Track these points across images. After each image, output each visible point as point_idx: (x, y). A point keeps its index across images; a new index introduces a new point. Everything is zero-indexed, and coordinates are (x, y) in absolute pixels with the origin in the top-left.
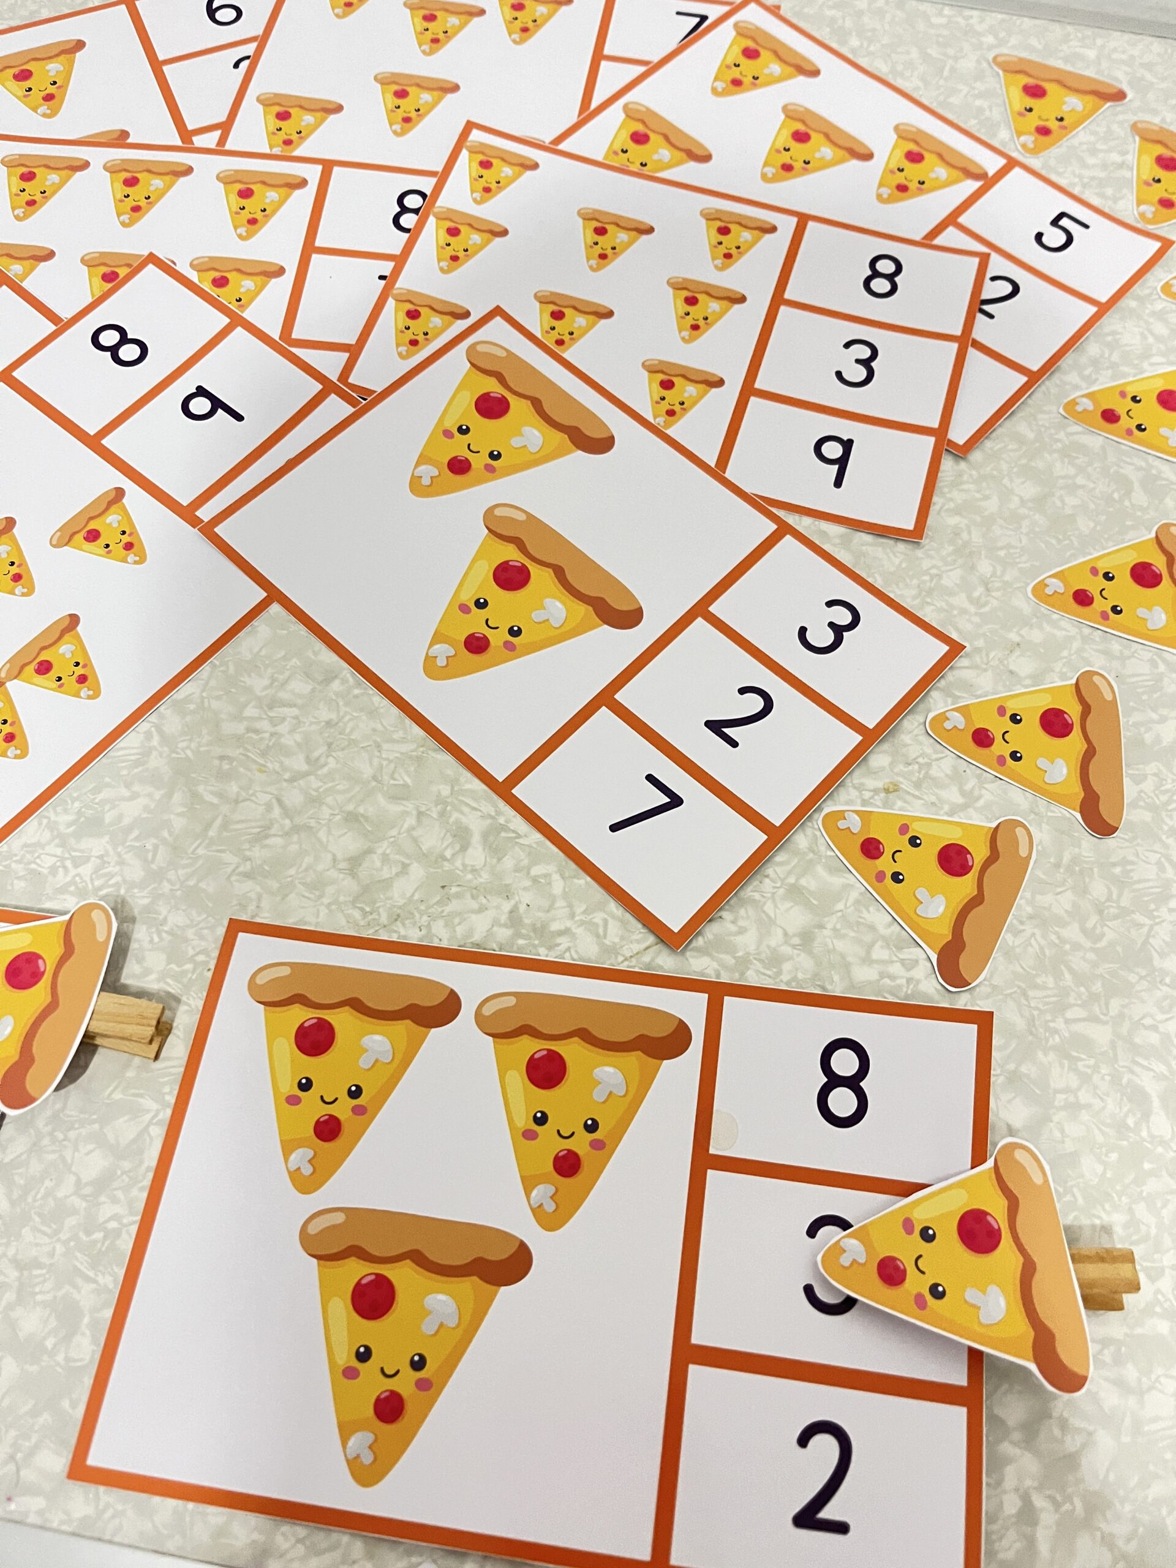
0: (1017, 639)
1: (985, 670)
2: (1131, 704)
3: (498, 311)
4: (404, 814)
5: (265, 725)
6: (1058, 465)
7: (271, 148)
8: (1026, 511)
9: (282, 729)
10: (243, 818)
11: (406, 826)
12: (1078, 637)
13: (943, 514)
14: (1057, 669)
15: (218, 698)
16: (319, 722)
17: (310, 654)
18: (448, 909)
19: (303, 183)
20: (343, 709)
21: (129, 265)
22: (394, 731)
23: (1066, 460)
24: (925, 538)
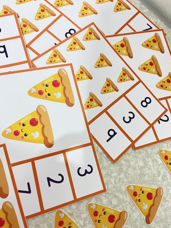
0: (117, 195)
1: (107, 198)
2: (128, 223)
3: (71, 65)
6: (150, 162)
7: (54, 4)
8: (138, 168)
12: (129, 202)
13: (122, 159)
14: (120, 207)
19: (55, 15)
21: (11, 12)
23: (152, 162)
24: (115, 163)
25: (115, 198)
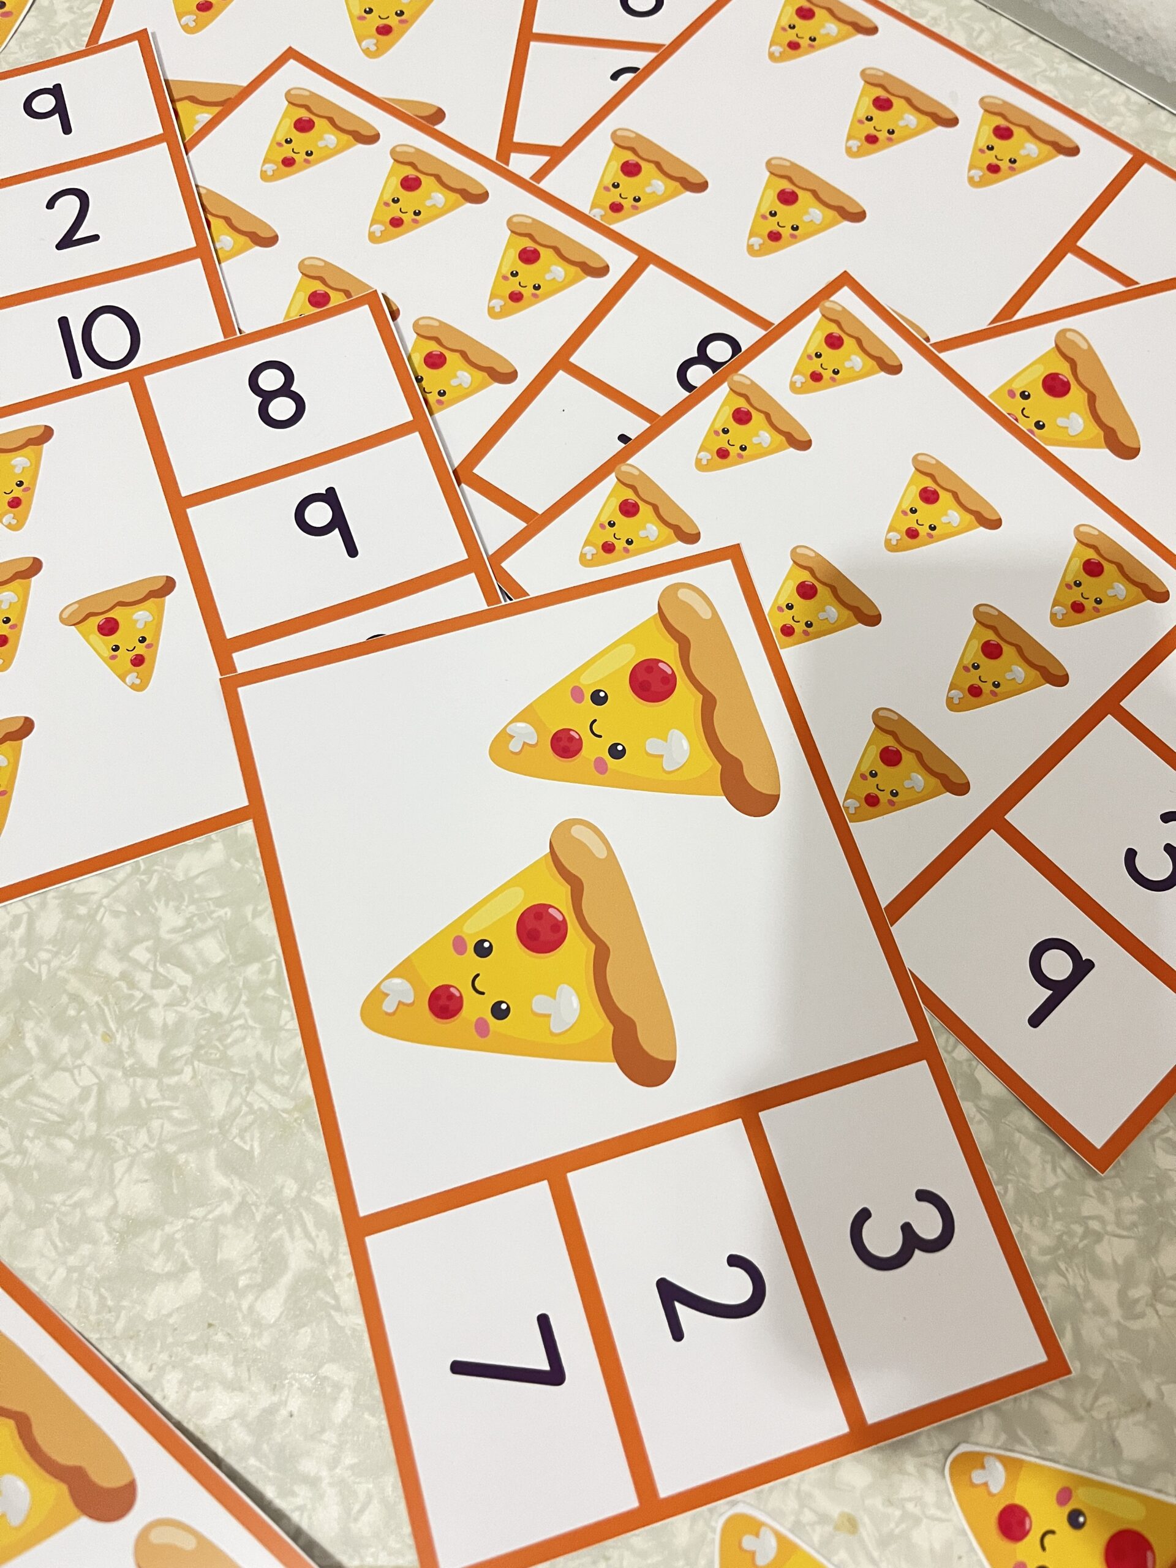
0: (1152, 1395)
3: (734, 554)
4: (226, 1194)
5: (144, 979)
7: (593, 206)
9: (161, 996)
10: (49, 1092)
11: (217, 1212)
15: (116, 914)
16: (204, 1011)
17: (249, 910)
18: (198, 1360)
19: (603, 271)
20: (242, 1008)
22: (280, 1071)
24: (1109, 1171)
25: (1140, 1417)
